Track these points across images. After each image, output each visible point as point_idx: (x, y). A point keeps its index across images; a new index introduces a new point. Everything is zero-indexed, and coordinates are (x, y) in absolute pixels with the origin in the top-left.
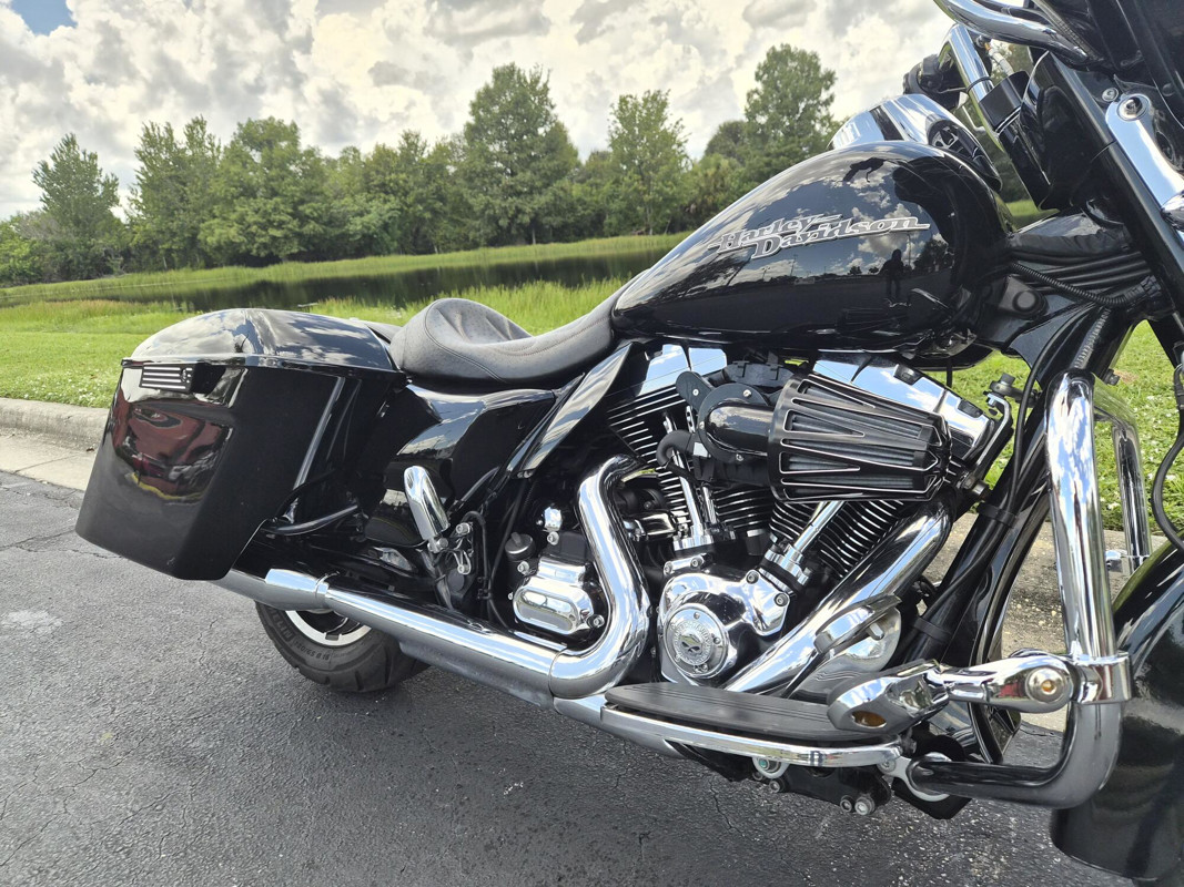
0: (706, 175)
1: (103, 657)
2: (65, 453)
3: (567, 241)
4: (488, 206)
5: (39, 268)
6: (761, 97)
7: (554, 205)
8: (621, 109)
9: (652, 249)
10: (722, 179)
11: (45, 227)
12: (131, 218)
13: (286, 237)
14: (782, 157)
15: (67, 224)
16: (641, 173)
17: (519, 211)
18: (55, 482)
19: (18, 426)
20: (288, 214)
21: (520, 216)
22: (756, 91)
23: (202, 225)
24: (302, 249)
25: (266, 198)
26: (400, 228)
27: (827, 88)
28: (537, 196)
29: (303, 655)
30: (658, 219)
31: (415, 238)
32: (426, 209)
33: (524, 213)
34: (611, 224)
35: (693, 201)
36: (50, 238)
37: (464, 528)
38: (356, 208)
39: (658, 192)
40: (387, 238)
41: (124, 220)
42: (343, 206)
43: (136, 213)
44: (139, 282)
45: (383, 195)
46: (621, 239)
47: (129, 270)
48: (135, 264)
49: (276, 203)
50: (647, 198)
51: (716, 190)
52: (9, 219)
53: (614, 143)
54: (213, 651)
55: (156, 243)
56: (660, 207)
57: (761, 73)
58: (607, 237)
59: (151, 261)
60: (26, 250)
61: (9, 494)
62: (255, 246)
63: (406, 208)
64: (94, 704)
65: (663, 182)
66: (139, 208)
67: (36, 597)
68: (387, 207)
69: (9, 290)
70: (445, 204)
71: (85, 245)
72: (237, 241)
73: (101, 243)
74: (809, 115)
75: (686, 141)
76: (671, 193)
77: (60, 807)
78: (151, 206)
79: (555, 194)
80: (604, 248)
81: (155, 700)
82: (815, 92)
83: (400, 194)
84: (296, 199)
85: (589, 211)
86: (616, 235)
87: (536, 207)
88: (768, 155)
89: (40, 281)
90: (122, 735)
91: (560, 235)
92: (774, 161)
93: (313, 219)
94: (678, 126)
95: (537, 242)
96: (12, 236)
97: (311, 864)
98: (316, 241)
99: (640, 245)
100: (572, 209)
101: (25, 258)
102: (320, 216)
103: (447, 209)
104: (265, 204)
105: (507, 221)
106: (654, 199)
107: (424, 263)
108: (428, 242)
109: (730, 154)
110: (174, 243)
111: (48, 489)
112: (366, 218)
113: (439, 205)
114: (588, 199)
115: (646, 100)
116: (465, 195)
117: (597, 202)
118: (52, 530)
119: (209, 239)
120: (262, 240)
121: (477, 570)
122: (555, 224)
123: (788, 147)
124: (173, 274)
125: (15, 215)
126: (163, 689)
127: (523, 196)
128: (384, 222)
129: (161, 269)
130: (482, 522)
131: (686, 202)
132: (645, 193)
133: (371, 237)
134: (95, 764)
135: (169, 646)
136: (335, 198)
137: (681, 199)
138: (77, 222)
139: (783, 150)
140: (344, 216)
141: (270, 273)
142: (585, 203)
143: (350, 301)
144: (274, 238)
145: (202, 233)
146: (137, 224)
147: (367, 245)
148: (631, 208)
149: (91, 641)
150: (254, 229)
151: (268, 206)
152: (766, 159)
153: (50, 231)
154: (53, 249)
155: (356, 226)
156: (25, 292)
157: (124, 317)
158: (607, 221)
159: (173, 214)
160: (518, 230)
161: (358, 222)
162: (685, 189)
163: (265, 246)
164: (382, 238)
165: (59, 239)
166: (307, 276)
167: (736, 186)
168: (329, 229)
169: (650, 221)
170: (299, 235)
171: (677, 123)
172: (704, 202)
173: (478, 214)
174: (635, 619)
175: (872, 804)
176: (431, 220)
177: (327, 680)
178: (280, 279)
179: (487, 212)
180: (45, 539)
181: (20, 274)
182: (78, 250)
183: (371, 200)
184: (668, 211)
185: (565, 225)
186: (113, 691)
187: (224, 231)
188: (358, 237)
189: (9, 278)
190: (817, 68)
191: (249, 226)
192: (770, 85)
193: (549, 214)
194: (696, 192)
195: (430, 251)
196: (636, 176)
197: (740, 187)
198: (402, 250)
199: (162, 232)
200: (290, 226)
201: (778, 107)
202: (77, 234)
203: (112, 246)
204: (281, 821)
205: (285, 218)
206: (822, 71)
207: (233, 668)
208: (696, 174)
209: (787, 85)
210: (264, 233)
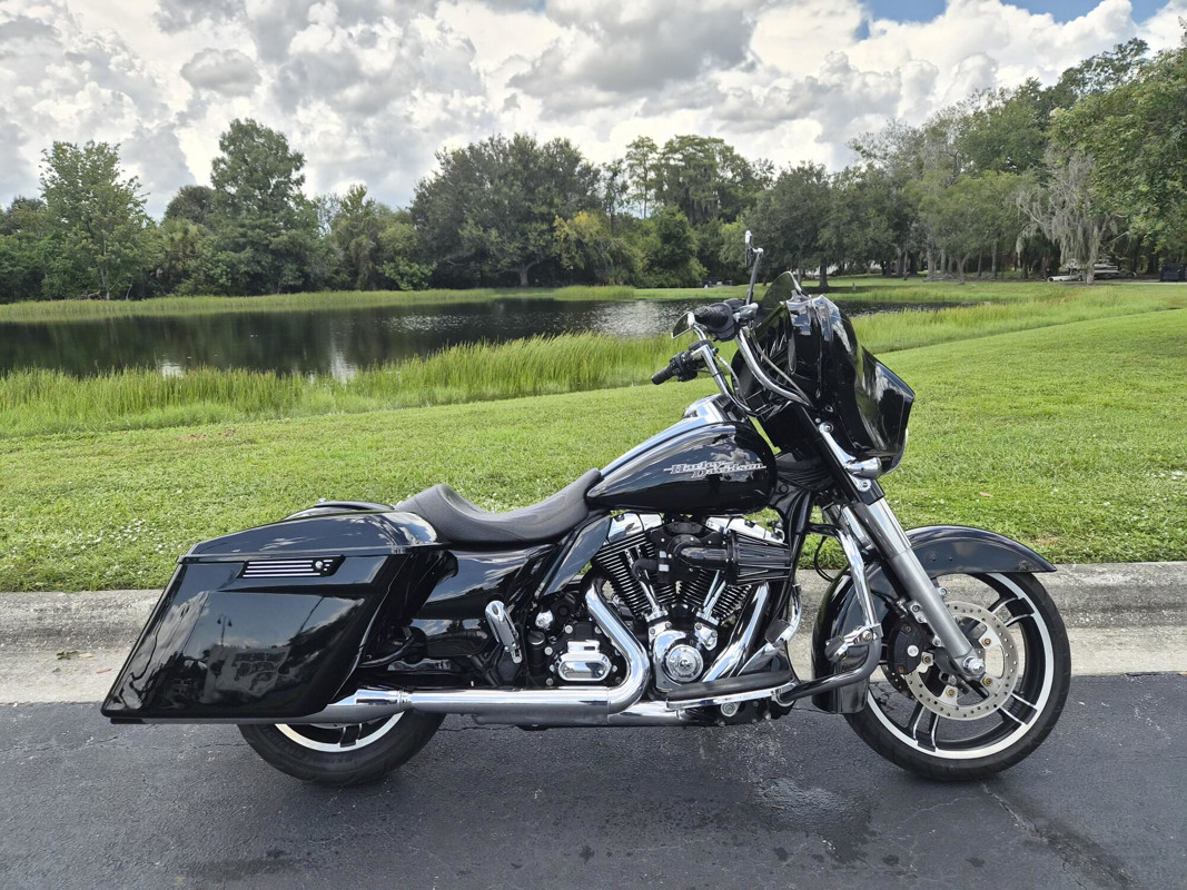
0: (172, 239)
6: (229, 167)
8: (57, 157)
10: (192, 245)
14: (257, 230)
16: (89, 230)
22: (223, 161)
27: (298, 169)
30: (116, 282)
34: (52, 285)
35: (160, 266)
39: (114, 253)
46: (69, 303)
50: (100, 258)
51: (186, 256)
53: (49, 193)
56: (118, 268)
57: (226, 143)
58: (49, 299)
65: (120, 242)
74: (281, 191)
75: (144, 202)
76: (131, 255)
80: (48, 313)
82: (285, 171)
85: (20, 268)
86: (60, 297)
88: (242, 226)
92: (249, 232)
94: (133, 184)
99: (97, 311)
106: (109, 260)
109: (197, 220)
114: (16, 254)
115: (89, 152)
117: (30, 258)
123: (263, 221)
130: (523, 629)
131: (152, 267)
132: (96, 252)
137: (146, 262)
139: (258, 222)
142: (13, 258)
148: (78, 267)
152: (241, 230)
158: (46, 280)
162: (149, 252)
167: (209, 254)
169: (105, 284)
171: (132, 180)
172: (172, 267)
184: (129, 275)
190: (286, 148)
192: (238, 156)
194: (161, 256)
196: (84, 234)
197: (214, 256)
201: (247, 180)
206: (291, 152)
208: (160, 237)
209: (256, 160)
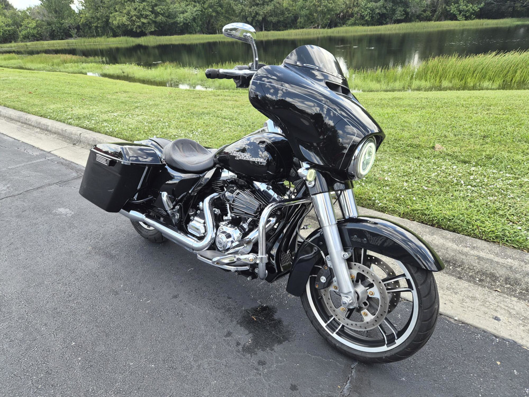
1: (87, 225)
2: (65, 144)
3: (279, 30)
4: (242, 10)
5: (40, 33)
7: (274, 11)
9: (319, 36)
11: (41, 13)
12: (80, 10)
13: (149, 23)
15: (51, 12)
17: (257, 14)
18: (64, 158)
19: (47, 130)
20: (149, 11)
21: (257, 16)
23: (111, 15)
24: (156, 29)
25: (139, 3)
26: (201, 20)
28: (266, 6)
29: (141, 231)
30: (324, 20)
31: (208, 25)
32: (213, 11)
33: (259, 15)
34: (301, 22)
35: (342, 11)
36: (44, 19)
37: (177, 207)
38: (181, 9)
39: (325, 6)
40: (195, 25)
41: (77, 11)
42: (175, 8)
43: (81, 8)
44: (84, 42)
45: (193, 3)
46: (304, 30)
47: (80, 36)
48: (82, 33)
49: (144, 5)
50: (319, 9)
51: (354, 6)
52: (26, 9)
54: (117, 226)
55: (90, 23)
56: (325, 14)
58: (298, 29)
59: (89, 32)
60: (33, 24)
61: (49, 162)
62: (135, 27)
63: (204, 10)
64: (86, 239)
66: (83, 5)
67: (65, 204)
68: (195, 9)
69: (29, 44)
70: (222, 9)
71: (60, 23)
72: (126, 24)
73: (67, 22)
76: (331, 7)
77: (80, 265)
78: (88, 4)
79: (274, 6)
80: (296, 35)
81: (102, 239)
83: (201, 3)
84: (153, 4)
85: (291, 15)
86: (303, 28)
87: (265, 12)
89: (41, 39)
90: (94, 248)
91: (276, 27)
93: (161, 14)
95: (265, 30)
96: (28, 17)
97: (140, 282)
98: (162, 25)
100: (283, 13)
101: (34, 28)
102: (164, 13)
103: (223, 11)
104: (139, 6)
105: (251, 18)
106: (322, 10)
107: (212, 39)
108: (214, 28)
110: (98, 23)
111: (62, 161)
112: (185, 15)
113: (219, 9)
114: (291, 8)
116: (232, 5)
117: (295, 10)
118: (66, 179)
119: (114, 22)
120: (138, 24)
121: (181, 217)
122: (274, 21)
124: (98, 39)
125: (28, 7)
126: (104, 236)
127: (259, 6)
128: (194, 17)
129: (93, 36)
130: (182, 206)
131: (338, 12)
132: (318, 6)
133: (187, 24)
134: (88, 255)
135: (105, 223)
136: (171, 3)
137: (336, 10)
138: (56, 12)
140: (176, 12)
141: (142, 41)
142: (289, 10)
143: (175, 63)
144: (143, 23)
145: (111, 19)
146: (82, 13)
147: (186, 29)
148: (311, 14)
149: (83, 220)
150: (134, 18)
151: (141, 7)
153: (44, 15)
154: (46, 24)
155: (181, 18)
156: (35, 45)
157: (79, 64)
158: (299, 20)
159: (97, 9)
160: (256, 23)
161: (182, 17)
162: (339, 5)
163: (139, 27)
164: (193, 25)
165: (48, 19)
166: (158, 43)
167: (364, 4)
168: (169, 20)
169: (320, 22)
170: (155, 22)
172: (347, 12)
173: (238, 14)
174: (212, 234)
175: (251, 278)
176: (216, 17)
177: (147, 238)
178: (146, 44)
179: (242, 14)
180: (64, 182)
181: (33, 36)
182: (57, 25)
183: (188, 5)
184: (329, 16)
185: (279, 22)
186: (91, 235)
187: (121, 18)
188: (182, 24)
189: (28, 38)
191: (132, 17)
193: (271, 16)
194: (344, 6)
195: (214, 33)
197: (366, 5)
198: (202, 32)
199: (93, 18)
200: (150, 17)
202: (56, 17)
203: (72, 24)
204: (134, 272)
205: (148, 13)
207: (122, 232)
210: (139, 20)
